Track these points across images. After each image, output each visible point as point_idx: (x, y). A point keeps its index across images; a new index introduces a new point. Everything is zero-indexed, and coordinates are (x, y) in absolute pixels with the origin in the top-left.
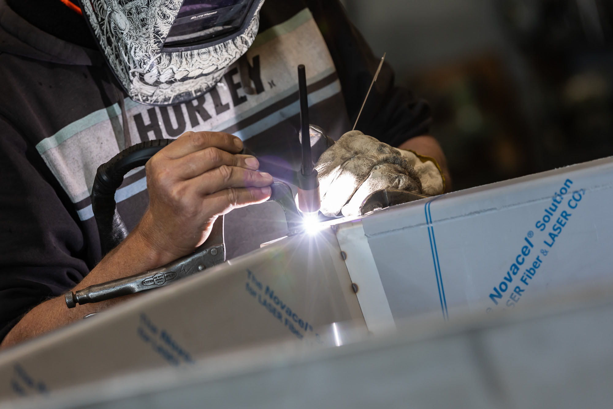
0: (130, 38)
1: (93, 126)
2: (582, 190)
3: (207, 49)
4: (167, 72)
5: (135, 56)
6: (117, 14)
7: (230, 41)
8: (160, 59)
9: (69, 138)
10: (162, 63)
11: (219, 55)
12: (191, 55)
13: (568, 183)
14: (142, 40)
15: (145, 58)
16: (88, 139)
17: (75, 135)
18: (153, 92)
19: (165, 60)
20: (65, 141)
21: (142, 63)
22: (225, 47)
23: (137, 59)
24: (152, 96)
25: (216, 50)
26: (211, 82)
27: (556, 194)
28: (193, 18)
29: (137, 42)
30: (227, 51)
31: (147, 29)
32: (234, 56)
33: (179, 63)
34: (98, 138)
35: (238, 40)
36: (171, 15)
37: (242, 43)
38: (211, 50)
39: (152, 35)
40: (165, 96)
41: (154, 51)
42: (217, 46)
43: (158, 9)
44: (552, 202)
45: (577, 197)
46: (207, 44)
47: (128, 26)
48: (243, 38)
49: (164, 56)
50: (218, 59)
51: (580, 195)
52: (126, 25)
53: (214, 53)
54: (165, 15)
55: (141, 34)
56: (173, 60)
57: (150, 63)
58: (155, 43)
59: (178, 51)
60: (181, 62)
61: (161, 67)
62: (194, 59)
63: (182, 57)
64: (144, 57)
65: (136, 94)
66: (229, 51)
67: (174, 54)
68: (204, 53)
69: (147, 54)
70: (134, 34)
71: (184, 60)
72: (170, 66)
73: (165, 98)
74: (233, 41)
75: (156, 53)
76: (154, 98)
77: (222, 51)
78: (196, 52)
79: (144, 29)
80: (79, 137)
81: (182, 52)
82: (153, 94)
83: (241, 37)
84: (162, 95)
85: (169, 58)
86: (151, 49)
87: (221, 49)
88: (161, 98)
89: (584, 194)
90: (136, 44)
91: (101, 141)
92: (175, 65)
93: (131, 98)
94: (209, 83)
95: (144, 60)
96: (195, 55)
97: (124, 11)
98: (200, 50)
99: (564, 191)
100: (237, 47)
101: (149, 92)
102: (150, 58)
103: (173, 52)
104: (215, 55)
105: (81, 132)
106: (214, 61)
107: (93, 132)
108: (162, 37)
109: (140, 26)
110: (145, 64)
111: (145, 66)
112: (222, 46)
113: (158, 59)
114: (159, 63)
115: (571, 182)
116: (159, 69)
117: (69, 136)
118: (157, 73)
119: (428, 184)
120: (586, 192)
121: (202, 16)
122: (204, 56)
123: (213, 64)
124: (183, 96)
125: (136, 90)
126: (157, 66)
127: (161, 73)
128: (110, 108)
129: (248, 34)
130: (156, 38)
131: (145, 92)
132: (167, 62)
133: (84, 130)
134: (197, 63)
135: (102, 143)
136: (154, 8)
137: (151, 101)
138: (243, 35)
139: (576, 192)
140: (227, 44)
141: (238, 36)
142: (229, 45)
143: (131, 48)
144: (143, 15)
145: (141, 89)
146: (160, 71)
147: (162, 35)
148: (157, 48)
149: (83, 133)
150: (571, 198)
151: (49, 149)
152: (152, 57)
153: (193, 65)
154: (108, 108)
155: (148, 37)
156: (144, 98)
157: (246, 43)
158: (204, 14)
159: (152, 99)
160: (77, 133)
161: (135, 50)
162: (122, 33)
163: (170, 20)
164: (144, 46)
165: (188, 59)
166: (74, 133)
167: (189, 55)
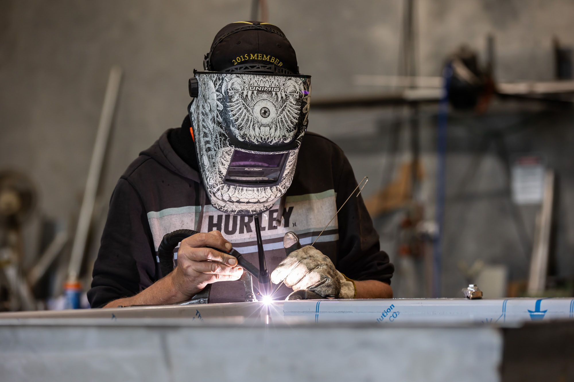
0: (208, 171)
1: (182, 214)
2: (398, 312)
3: (252, 188)
4: (226, 195)
5: (209, 182)
6: (204, 156)
7: (269, 188)
8: (223, 187)
9: (166, 216)
10: (224, 190)
11: (260, 194)
12: (242, 190)
13: (392, 307)
14: (213, 174)
15: (214, 185)
16: (176, 220)
17: (170, 215)
18: (225, 205)
19: (226, 188)
20: (164, 216)
21: (213, 187)
22: (264, 190)
23: (210, 184)
24: (224, 207)
25: (258, 190)
26: (263, 208)
27: (384, 311)
28: (246, 169)
29: (211, 174)
30: (265, 193)
31: (215, 169)
32: (269, 197)
33: (234, 192)
34: (182, 221)
35: (274, 188)
36: (226, 164)
37: (277, 190)
38: (255, 189)
39: (218, 173)
40: (232, 209)
41: (220, 182)
42: (259, 188)
43: (219, 159)
44: (382, 315)
45: (395, 315)
46: (253, 186)
47: (208, 164)
48: (277, 188)
49: (226, 186)
50: (258, 196)
51: (396, 315)
52: (208, 163)
53: (257, 192)
54: (223, 163)
55: (213, 171)
56: (230, 189)
57: (217, 188)
58: (220, 178)
59: (235, 186)
60: (235, 192)
61: (223, 191)
62: (243, 193)
63: (236, 189)
64: (214, 183)
65: (215, 203)
66: (266, 193)
67: (232, 187)
68: (251, 190)
69: (216, 182)
70: (210, 170)
71: (237, 191)
72: (228, 193)
73: (233, 210)
74: (271, 188)
75: (221, 183)
76: (226, 209)
77: (262, 192)
78: (245, 188)
79: (214, 168)
80: (172, 217)
81: (237, 186)
82: (225, 206)
83: (277, 187)
84: (231, 208)
85: (228, 188)
86: (218, 180)
87: (262, 191)
88: (230, 210)
89: (399, 314)
90: (211, 175)
91: (183, 223)
92: (231, 192)
93: (213, 205)
94: (261, 209)
95: (214, 186)
96: (245, 190)
97: (207, 155)
98: (248, 188)
99: (389, 310)
100: (272, 192)
101: (222, 204)
102: (217, 185)
103: (232, 185)
104: (257, 193)
105: (174, 214)
106: (256, 196)
107: (181, 217)
108: (223, 175)
109: (213, 166)
110: (214, 187)
111: (214, 189)
112: (262, 189)
113: (222, 187)
114: (222, 189)
115: (394, 307)
116: (222, 193)
117: (167, 214)
118: (221, 194)
119: (345, 292)
120: (400, 314)
121: (252, 169)
122: (250, 192)
123: (254, 198)
124: (244, 212)
125: (214, 201)
126: (221, 190)
127: (223, 195)
128: (198, 207)
129: (282, 186)
130: (220, 175)
131: (220, 204)
132: (227, 190)
133: (176, 214)
134: (245, 195)
135: (183, 224)
136: (218, 158)
137: (224, 210)
138: (278, 186)
139: (395, 313)
140: (266, 189)
141: (275, 186)
142: (267, 190)
143: (208, 177)
144: (214, 160)
145: (217, 201)
146: (223, 194)
147: (222, 174)
148: (221, 181)
149: (175, 216)
150: (392, 315)
151: (152, 218)
152: (218, 185)
153: (241, 195)
154: (196, 207)
155: (216, 173)
156: (220, 207)
157: (280, 191)
158: (253, 168)
159: (224, 209)
160: (172, 215)
161: (210, 178)
162: (205, 168)
163: (225, 166)
164: (214, 177)
165: (239, 191)
166: (170, 214)
167: (240, 189)
